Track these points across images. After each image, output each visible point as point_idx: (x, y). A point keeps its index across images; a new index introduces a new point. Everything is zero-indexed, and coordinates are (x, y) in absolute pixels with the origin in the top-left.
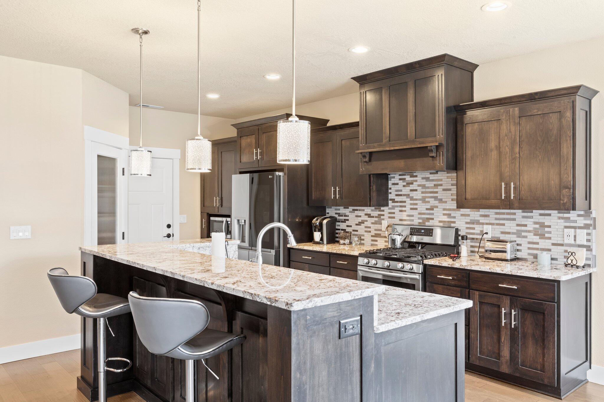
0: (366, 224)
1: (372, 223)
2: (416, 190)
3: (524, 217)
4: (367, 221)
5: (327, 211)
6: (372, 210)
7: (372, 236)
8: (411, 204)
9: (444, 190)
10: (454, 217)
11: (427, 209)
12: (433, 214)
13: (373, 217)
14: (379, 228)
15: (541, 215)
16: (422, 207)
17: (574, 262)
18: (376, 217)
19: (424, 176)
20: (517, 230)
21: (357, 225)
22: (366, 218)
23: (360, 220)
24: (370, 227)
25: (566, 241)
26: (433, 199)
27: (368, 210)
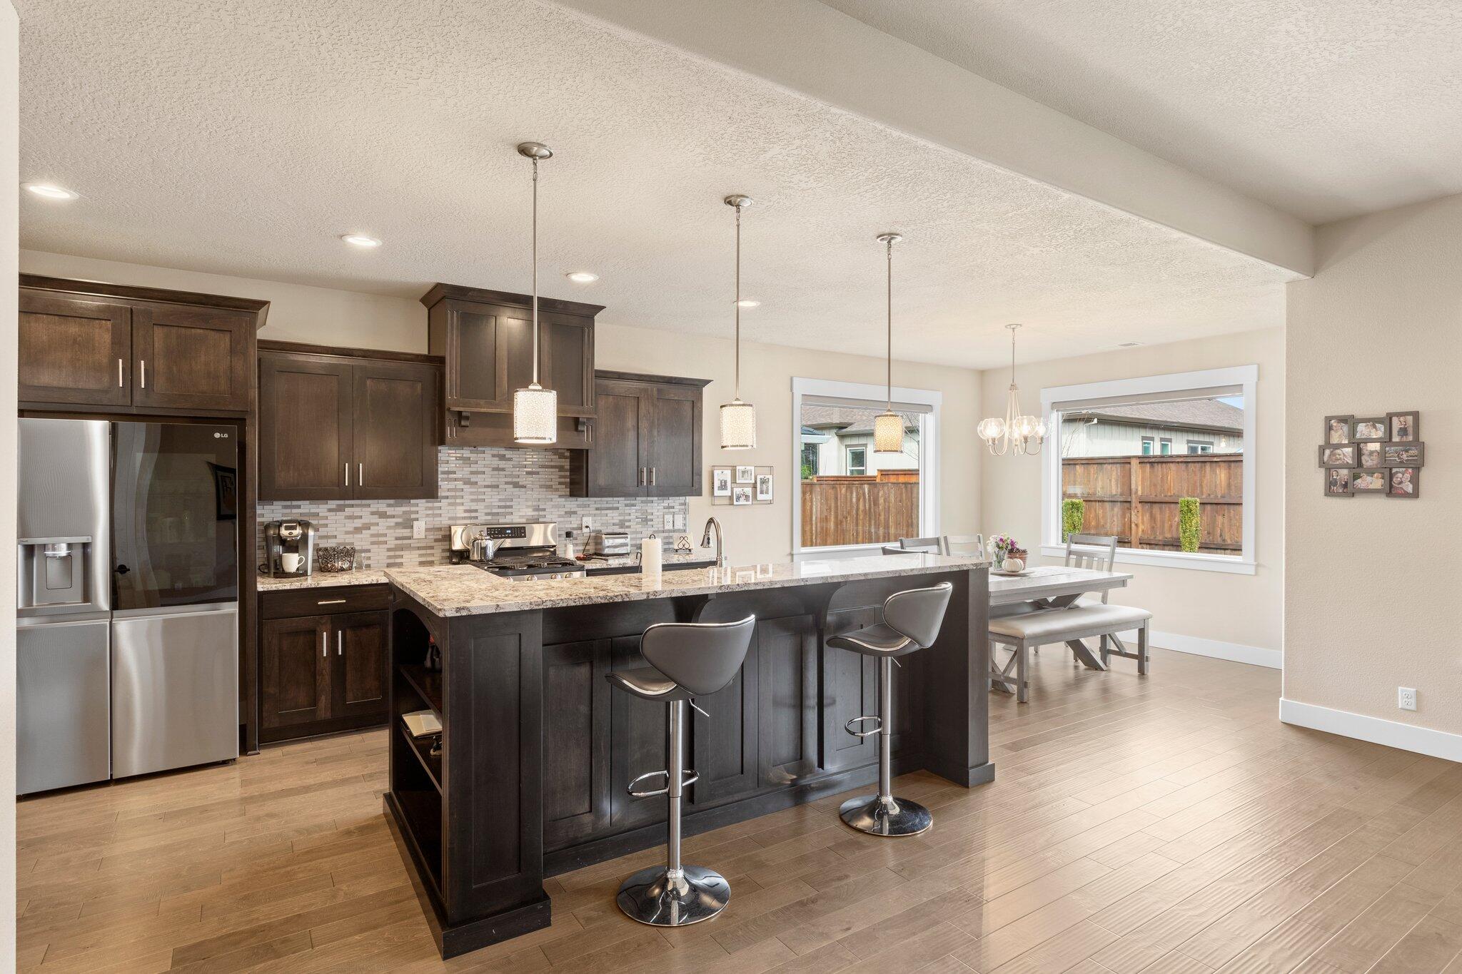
0: (374, 530)
1: (389, 528)
2: (484, 473)
3: (626, 505)
4: (377, 524)
5: (258, 512)
6: (389, 505)
7: (389, 550)
8: (472, 493)
9: (528, 473)
10: (544, 510)
11: (500, 500)
12: (511, 507)
13: (393, 517)
14: (409, 535)
15: (642, 502)
16: (493, 498)
17: (687, 546)
18: (399, 516)
19: (495, 452)
20: (620, 521)
21: (347, 533)
22: (375, 519)
23: (358, 523)
24: (385, 535)
25: (666, 528)
26: (511, 486)
27: (381, 505)
